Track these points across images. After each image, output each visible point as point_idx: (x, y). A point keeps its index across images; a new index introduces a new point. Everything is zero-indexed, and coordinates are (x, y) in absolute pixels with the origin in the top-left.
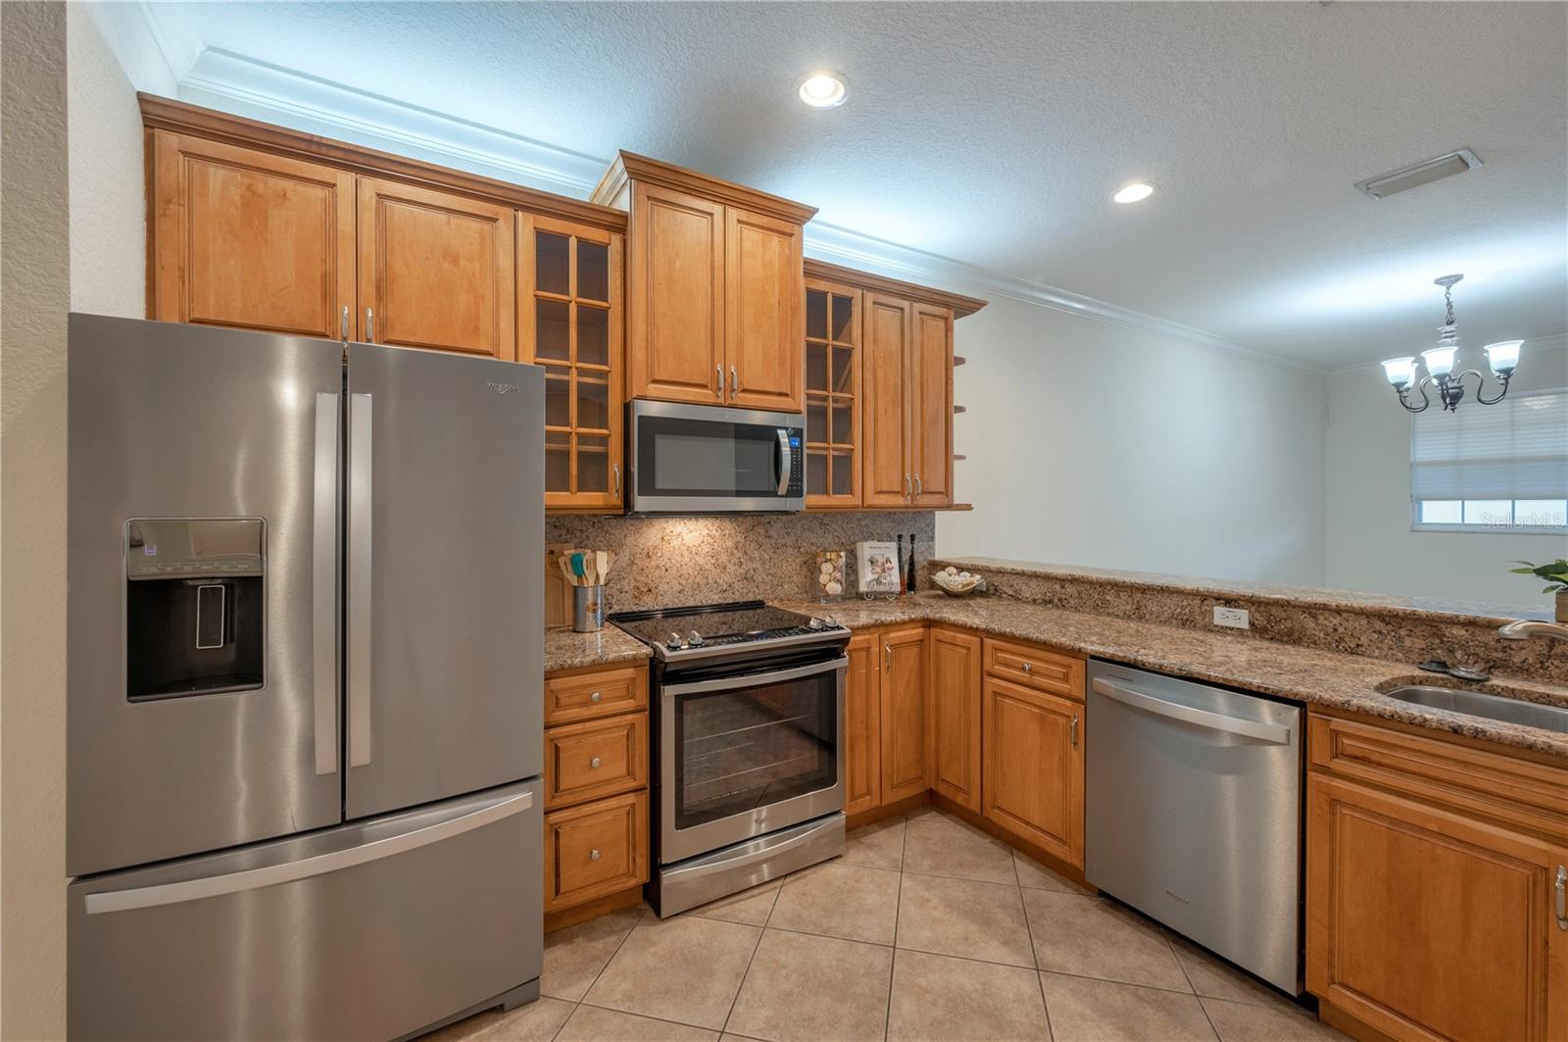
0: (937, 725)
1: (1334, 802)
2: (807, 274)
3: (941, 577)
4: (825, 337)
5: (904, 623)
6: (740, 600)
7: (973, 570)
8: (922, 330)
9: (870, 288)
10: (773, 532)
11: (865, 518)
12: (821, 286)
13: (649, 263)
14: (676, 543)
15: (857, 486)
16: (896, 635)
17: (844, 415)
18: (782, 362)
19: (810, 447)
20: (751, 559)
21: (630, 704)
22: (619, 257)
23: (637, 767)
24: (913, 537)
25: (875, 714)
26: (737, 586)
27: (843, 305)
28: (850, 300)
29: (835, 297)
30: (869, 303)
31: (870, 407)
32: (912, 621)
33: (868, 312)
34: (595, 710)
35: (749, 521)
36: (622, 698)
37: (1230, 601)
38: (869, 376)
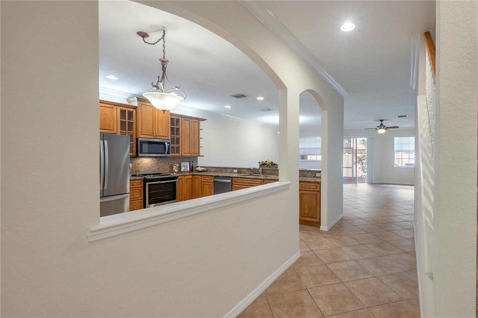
0: (195, 192)
1: (234, 187)
2: (170, 115)
3: (197, 169)
4: (174, 126)
5: (189, 175)
6: (157, 173)
7: (203, 167)
8: (194, 124)
9: (183, 117)
10: (164, 161)
11: (183, 158)
12: (173, 117)
13: (142, 115)
14: (144, 162)
15: (181, 152)
16: (187, 177)
17: (178, 140)
18: (166, 131)
19: (171, 145)
20: (159, 166)
21: (140, 186)
22: (135, 113)
23: (142, 196)
24: (193, 162)
25: (183, 190)
26: (156, 170)
27: (178, 121)
28: (179, 119)
29: (176, 119)
30: (183, 120)
31: (183, 138)
32: (190, 175)
33: (183, 122)
34: (134, 187)
35: (159, 158)
36: (139, 185)
37: (235, 169)
38: (183, 133)
